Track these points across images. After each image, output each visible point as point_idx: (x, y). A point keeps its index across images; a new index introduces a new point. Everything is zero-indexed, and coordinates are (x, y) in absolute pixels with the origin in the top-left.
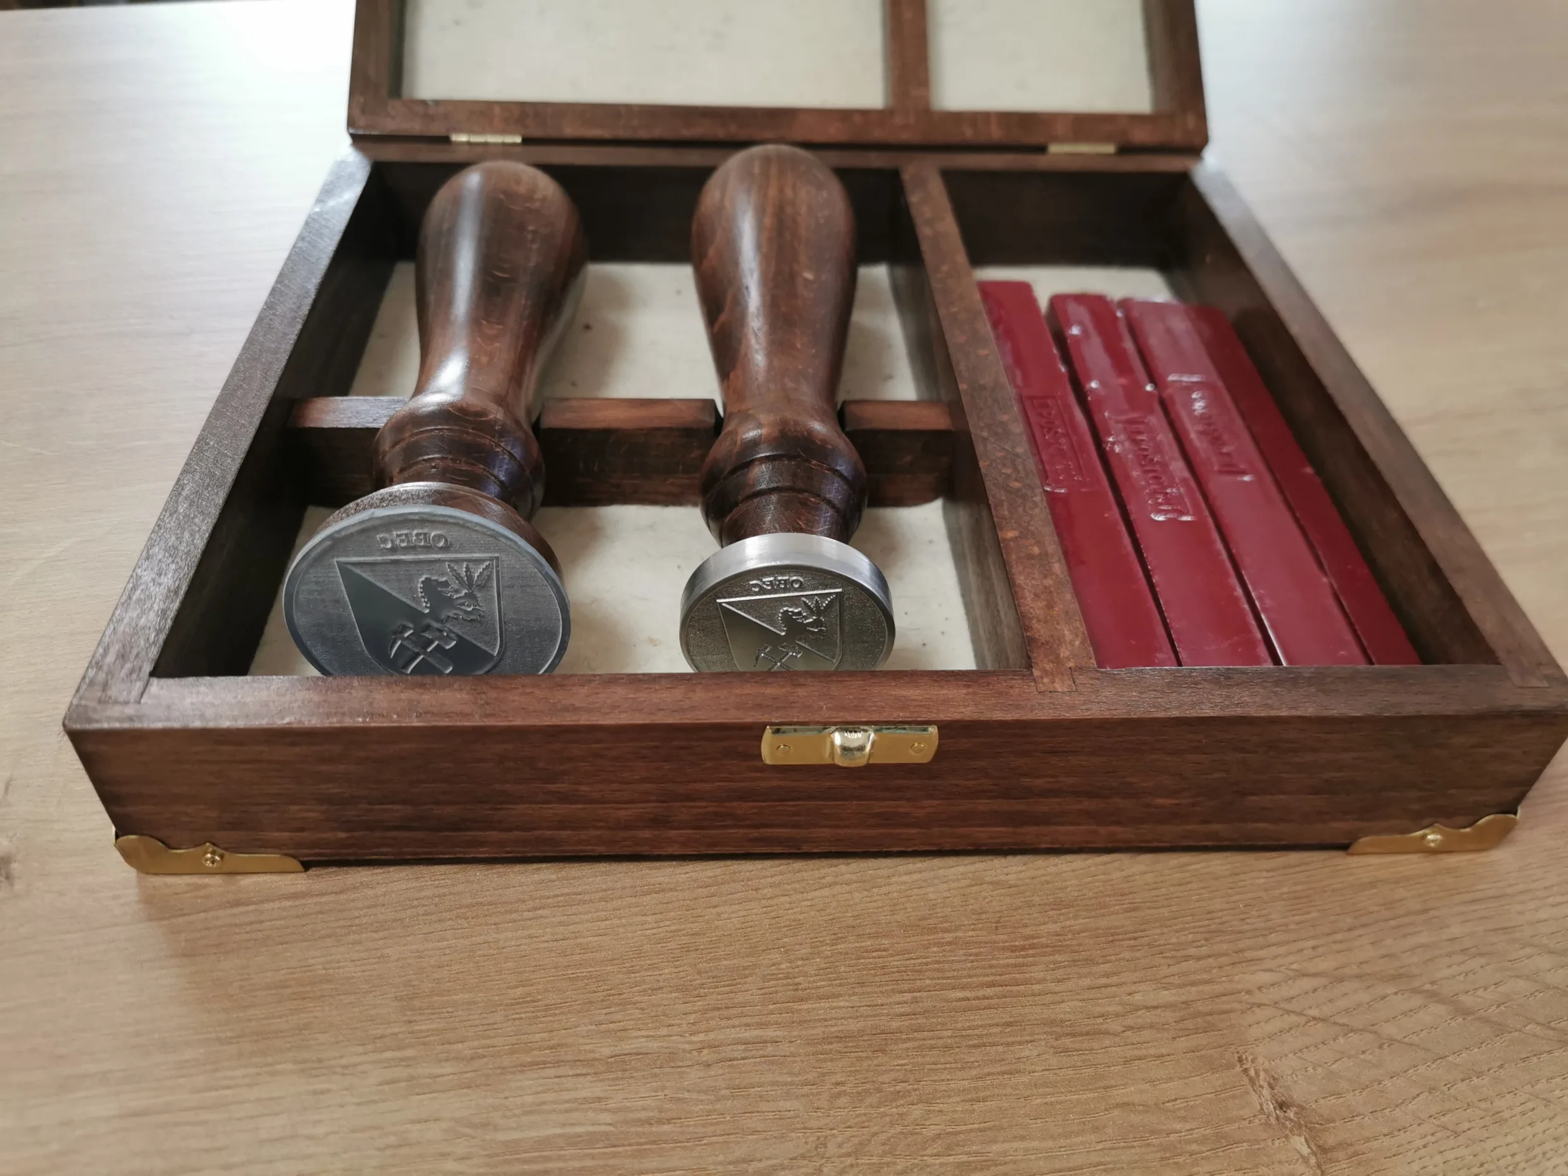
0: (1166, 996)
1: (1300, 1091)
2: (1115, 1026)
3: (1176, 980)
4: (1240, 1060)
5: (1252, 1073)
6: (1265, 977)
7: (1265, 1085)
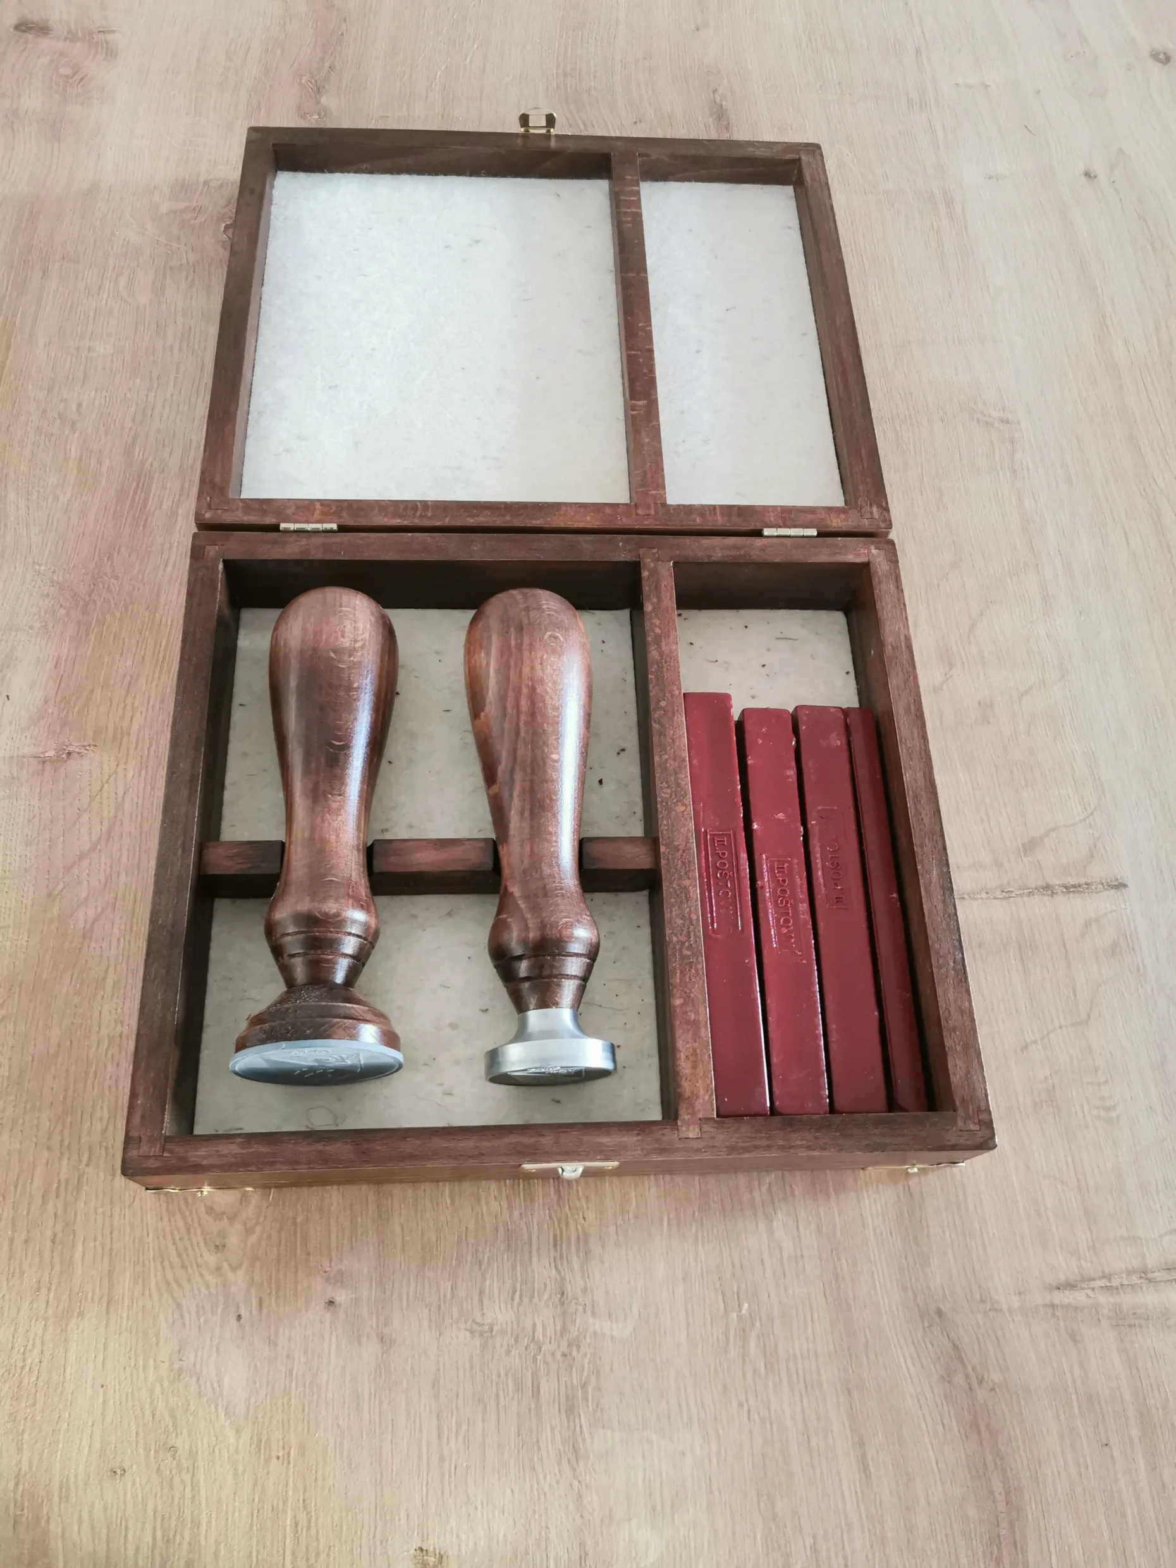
0: (135, 727)
1: (72, 764)
2: (129, 700)
3: (141, 734)
4: (96, 746)
5: (87, 748)
6: (130, 774)
7: (80, 751)
